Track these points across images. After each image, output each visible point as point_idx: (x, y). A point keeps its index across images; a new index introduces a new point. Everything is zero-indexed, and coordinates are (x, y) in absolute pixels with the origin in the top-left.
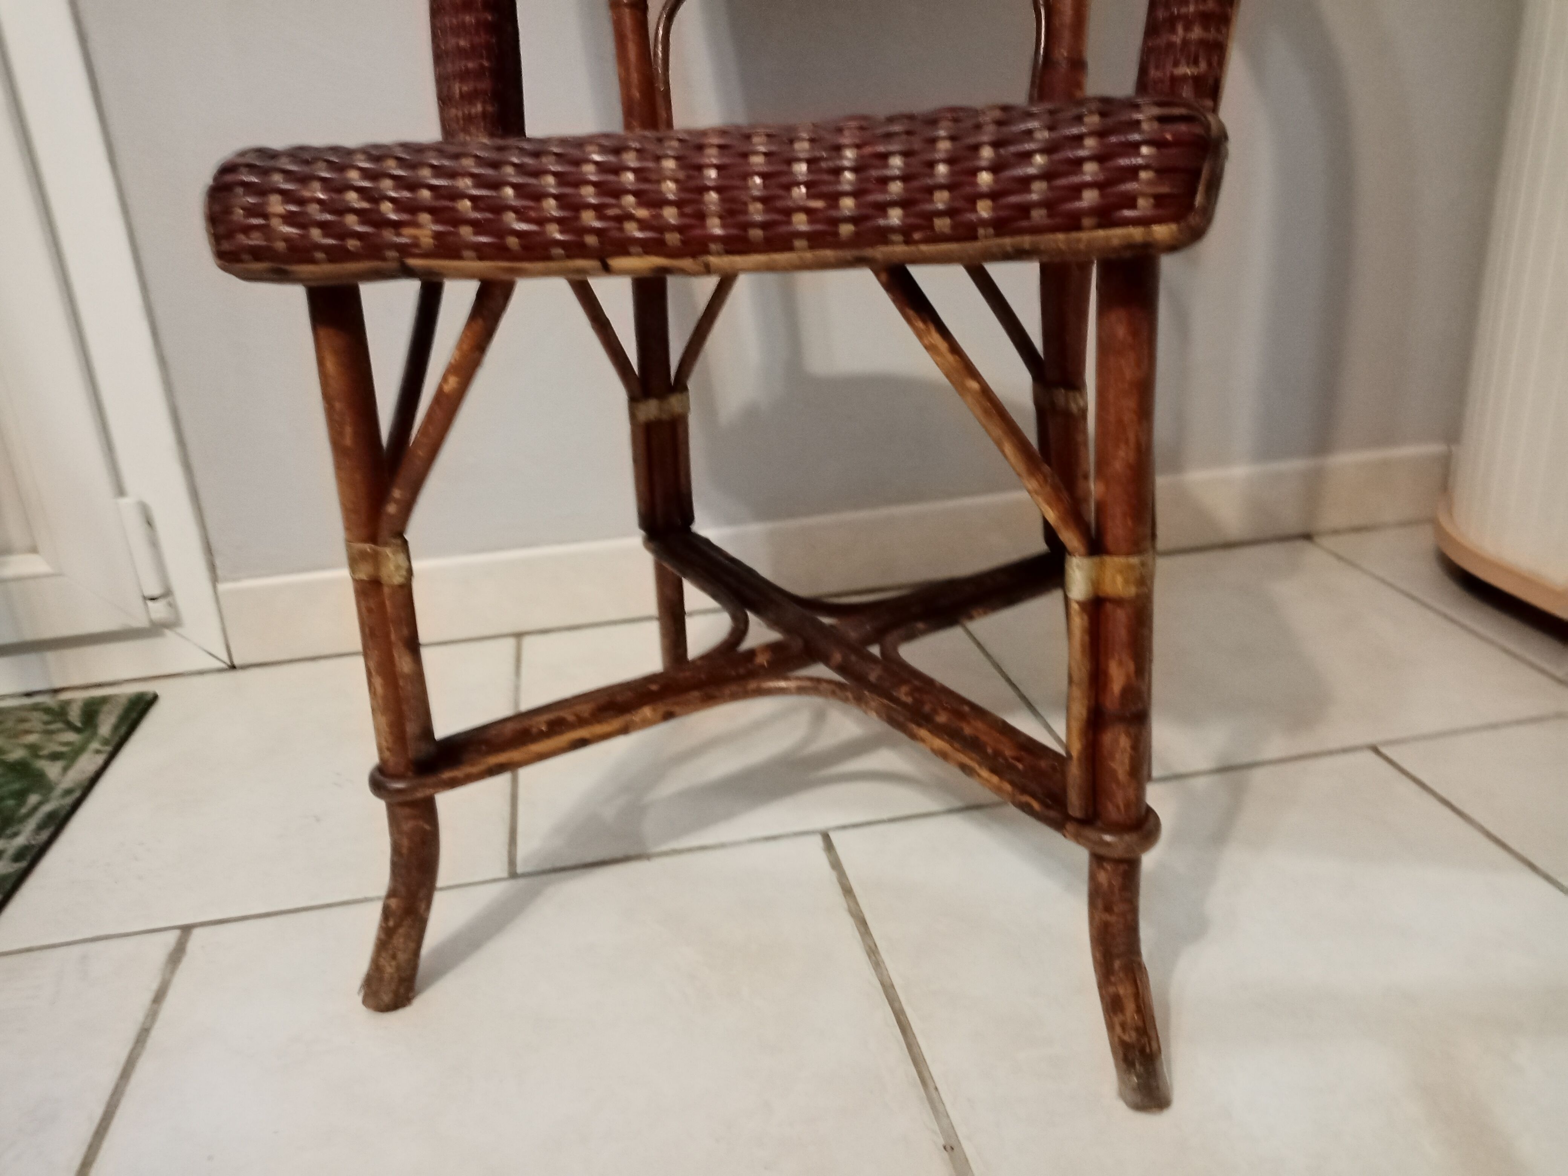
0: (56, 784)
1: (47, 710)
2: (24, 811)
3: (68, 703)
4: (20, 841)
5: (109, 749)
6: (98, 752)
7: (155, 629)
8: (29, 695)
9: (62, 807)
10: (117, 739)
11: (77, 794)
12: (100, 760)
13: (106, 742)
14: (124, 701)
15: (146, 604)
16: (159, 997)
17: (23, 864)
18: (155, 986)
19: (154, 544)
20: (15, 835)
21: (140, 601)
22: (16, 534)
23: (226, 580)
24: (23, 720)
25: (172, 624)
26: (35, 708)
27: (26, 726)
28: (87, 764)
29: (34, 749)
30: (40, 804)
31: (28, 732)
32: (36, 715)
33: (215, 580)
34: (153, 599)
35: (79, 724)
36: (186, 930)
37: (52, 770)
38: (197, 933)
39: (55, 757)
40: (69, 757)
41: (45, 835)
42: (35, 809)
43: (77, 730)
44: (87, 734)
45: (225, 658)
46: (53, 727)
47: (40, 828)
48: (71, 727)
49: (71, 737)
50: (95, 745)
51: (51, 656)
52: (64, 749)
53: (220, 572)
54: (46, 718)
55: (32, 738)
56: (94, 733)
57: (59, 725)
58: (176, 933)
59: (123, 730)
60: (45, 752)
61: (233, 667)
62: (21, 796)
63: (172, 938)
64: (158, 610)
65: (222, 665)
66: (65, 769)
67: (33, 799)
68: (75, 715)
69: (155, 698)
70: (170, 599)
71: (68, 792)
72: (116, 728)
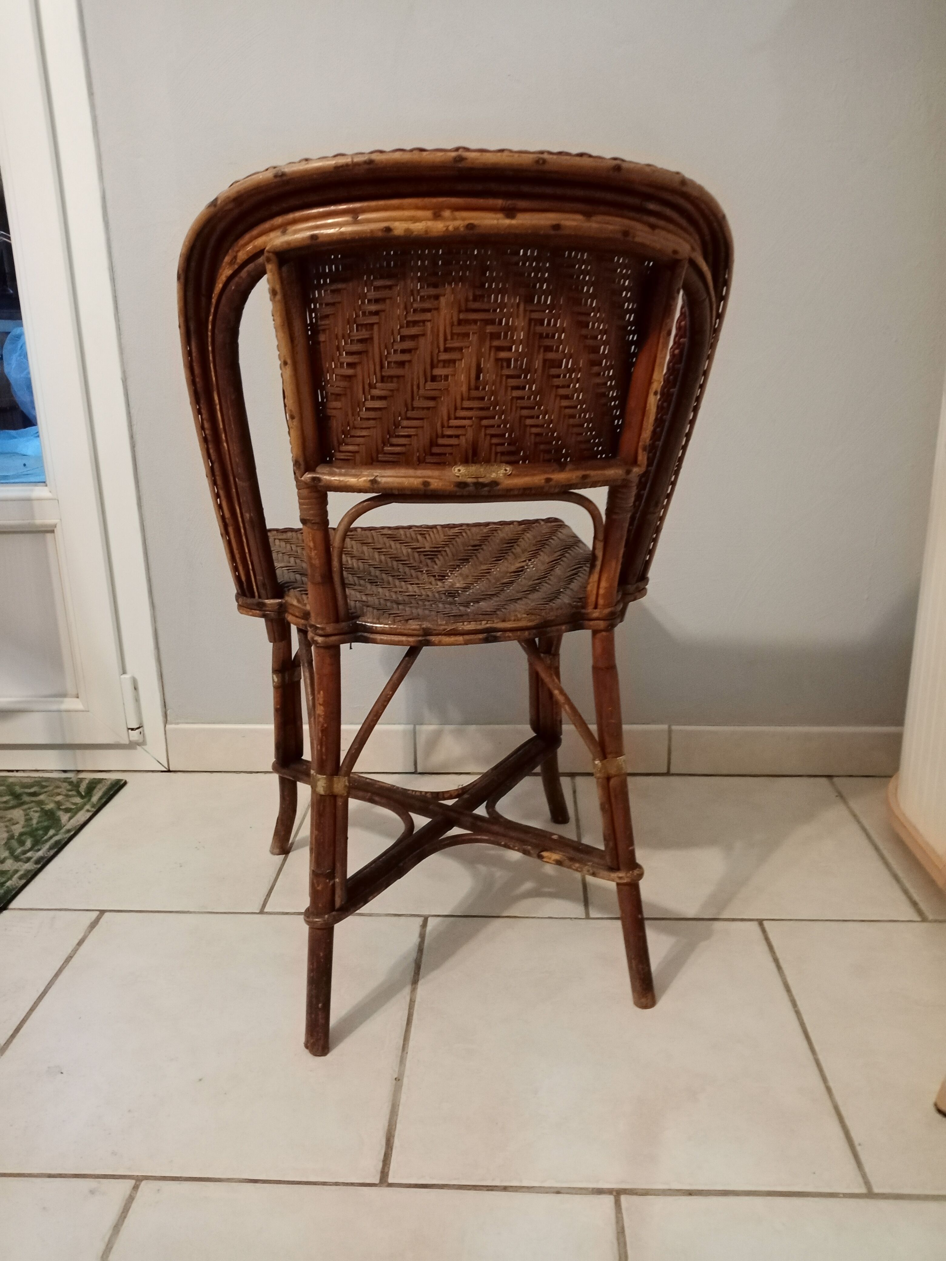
0: (64, 826)
1: (71, 783)
2: (46, 838)
3: (81, 780)
4: (40, 853)
5: (94, 810)
6: (88, 811)
7: (132, 746)
8: (65, 771)
9: (64, 839)
10: (99, 805)
11: (72, 833)
12: (89, 815)
13: (93, 806)
14: (109, 783)
15: (128, 731)
16: (80, 943)
17: (39, 866)
18: (80, 937)
19: (137, 700)
20: (39, 850)
21: (126, 729)
22: (70, 687)
23: (171, 723)
24: (58, 787)
25: (142, 743)
26: (65, 780)
27: (59, 790)
28: (82, 816)
29: (58, 804)
30: (54, 835)
31: (59, 794)
32: (65, 784)
33: (166, 722)
34: (132, 729)
35: (83, 794)
36: (102, 912)
37: (64, 817)
38: (107, 915)
39: (67, 810)
40: (73, 812)
41: (52, 852)
42: (51, 838)
43: (82, 797)
44: (85, 800)
45: (166, 766)
46: (70, 793)
47: (51, 848)
48: (79, 794)
49: (78, 800)
50: (88, 807)
51: (79, 752)
52: (73, 807)
53: (169, 718)
54: (69, 787)
55: (59, 798)
56: (89, 800)
57: (74, 793)
58: (98, 913)
59: (104, 800)
60: (63, 807)
61: (169, 771)
62: (46, 829)
63: (95, 915)
64: (135, 735)
65: (165, 770)
66: (70, 818)
67: (51, 832)
68: (83, 788)
69: (125, 783)
70: (140, 730)
71: (68, 831)
72: (101, 798)
